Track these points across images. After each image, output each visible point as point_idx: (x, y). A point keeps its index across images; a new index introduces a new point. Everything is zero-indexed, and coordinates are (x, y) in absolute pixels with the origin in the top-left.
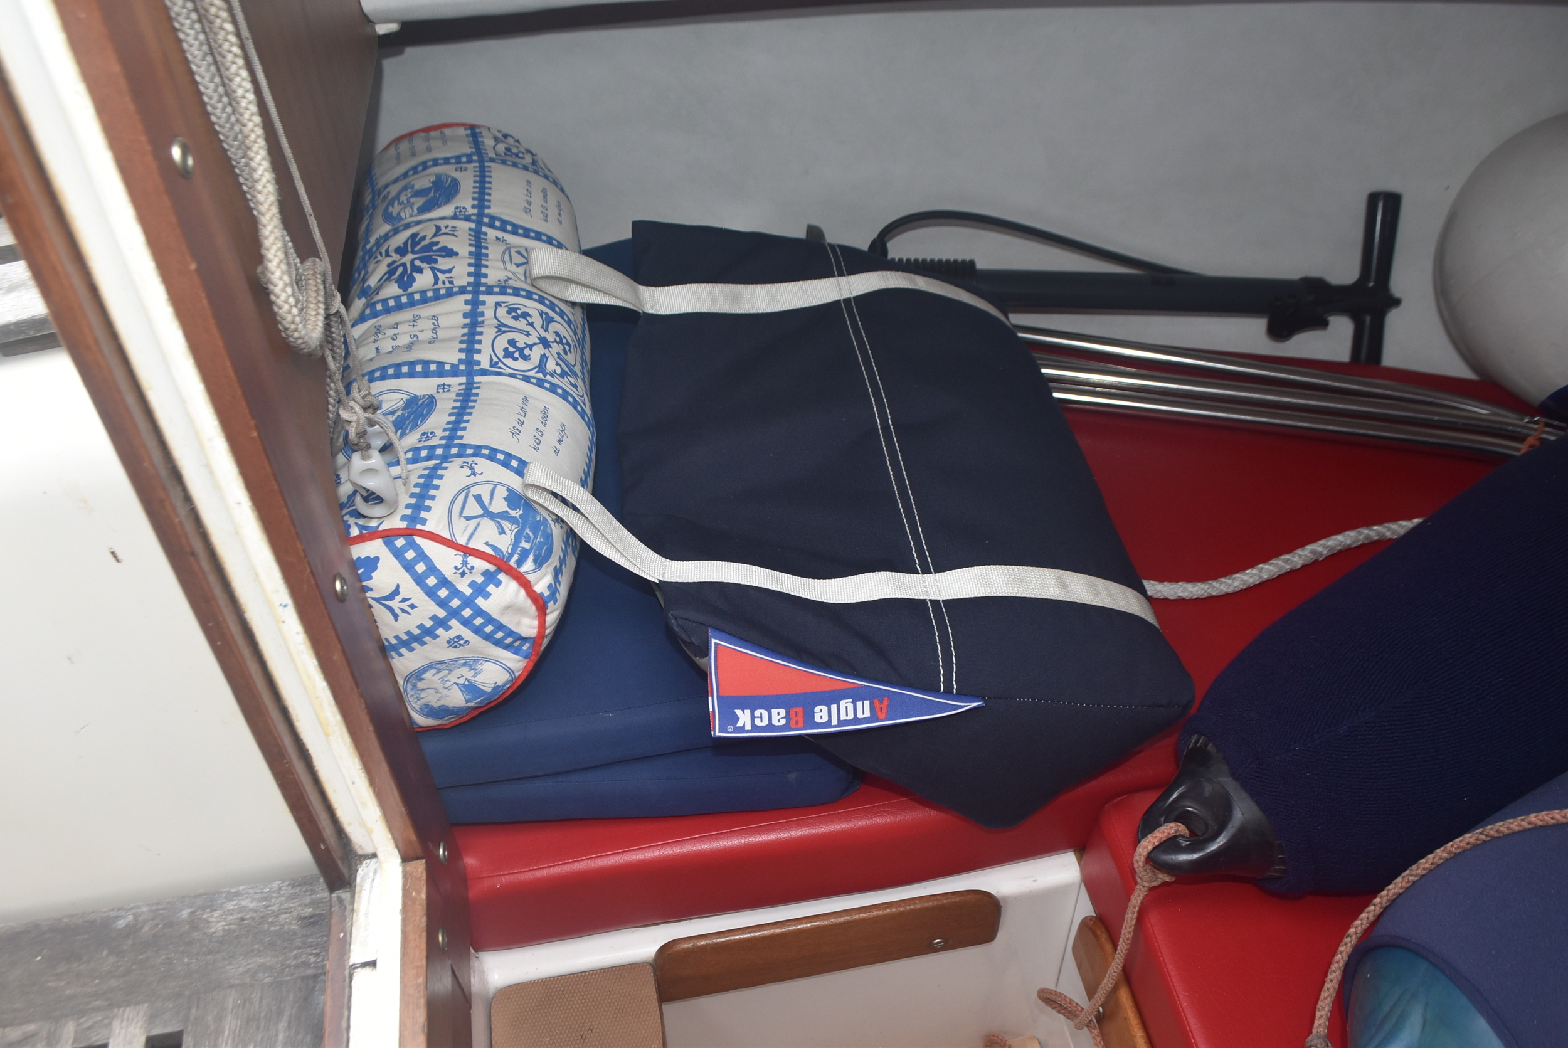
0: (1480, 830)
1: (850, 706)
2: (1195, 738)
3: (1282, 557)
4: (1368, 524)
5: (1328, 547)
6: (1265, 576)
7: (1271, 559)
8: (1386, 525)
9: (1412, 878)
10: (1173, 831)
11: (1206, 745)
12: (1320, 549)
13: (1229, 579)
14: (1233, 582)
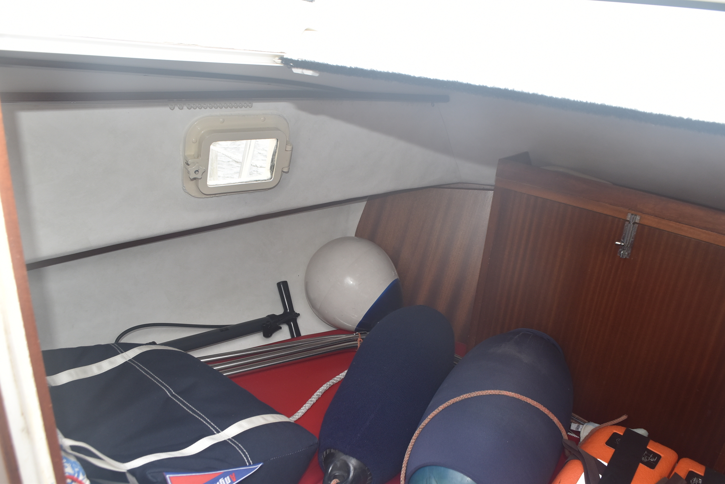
0: (418, 428)
1: (223, 480)
2: (325, 453)
3: (309, 400)
4: (328, 381)
5: (320, 392)
6: (307, 408)
7: (306, 402)
8: (333, 379)
9: (409, 453)
10: (335, 482)
11: (330, 451)
12: (318, 394)
13: (297, 413)
14: (299, 414)
